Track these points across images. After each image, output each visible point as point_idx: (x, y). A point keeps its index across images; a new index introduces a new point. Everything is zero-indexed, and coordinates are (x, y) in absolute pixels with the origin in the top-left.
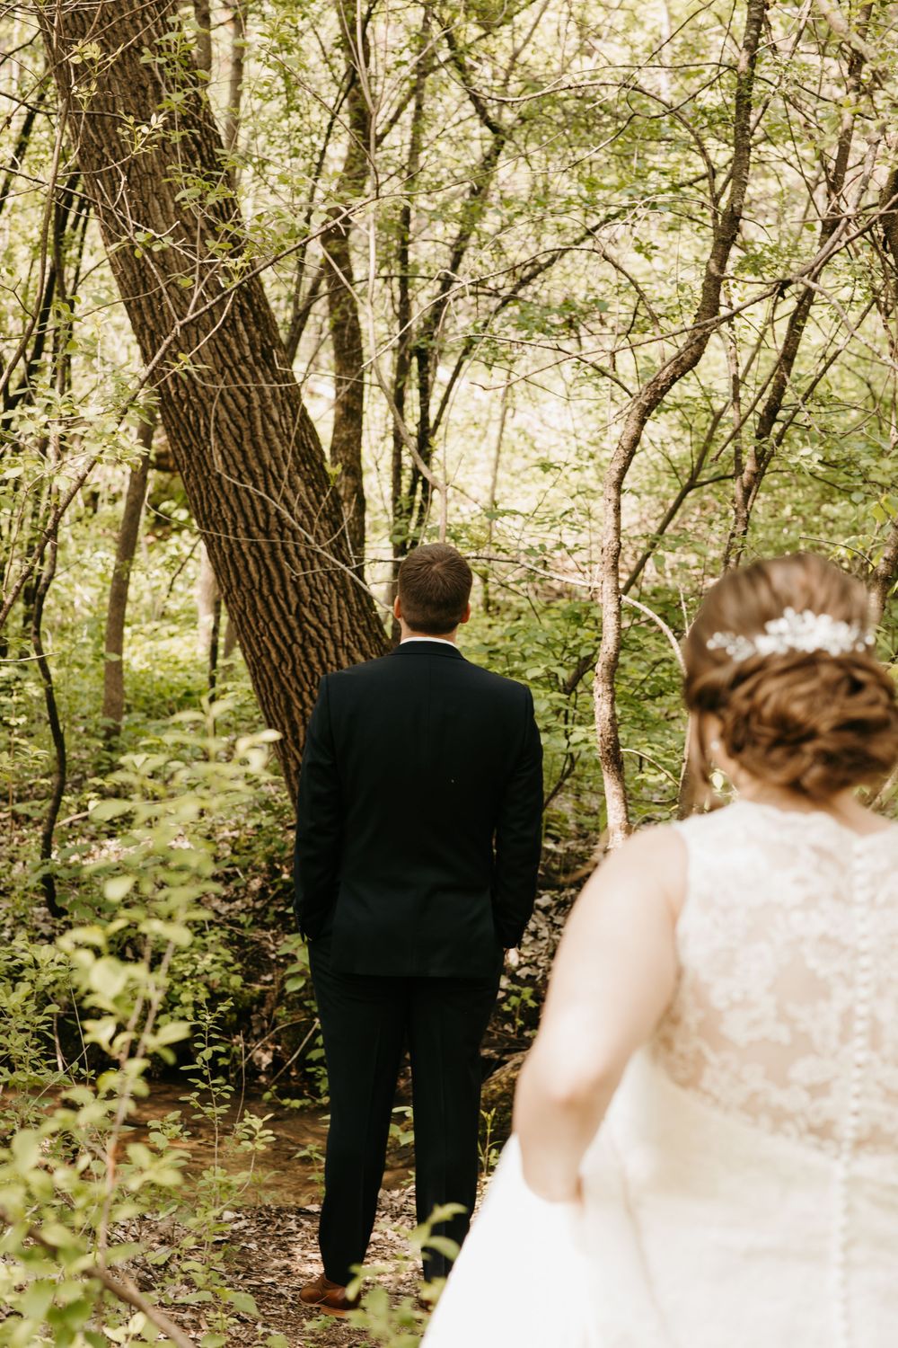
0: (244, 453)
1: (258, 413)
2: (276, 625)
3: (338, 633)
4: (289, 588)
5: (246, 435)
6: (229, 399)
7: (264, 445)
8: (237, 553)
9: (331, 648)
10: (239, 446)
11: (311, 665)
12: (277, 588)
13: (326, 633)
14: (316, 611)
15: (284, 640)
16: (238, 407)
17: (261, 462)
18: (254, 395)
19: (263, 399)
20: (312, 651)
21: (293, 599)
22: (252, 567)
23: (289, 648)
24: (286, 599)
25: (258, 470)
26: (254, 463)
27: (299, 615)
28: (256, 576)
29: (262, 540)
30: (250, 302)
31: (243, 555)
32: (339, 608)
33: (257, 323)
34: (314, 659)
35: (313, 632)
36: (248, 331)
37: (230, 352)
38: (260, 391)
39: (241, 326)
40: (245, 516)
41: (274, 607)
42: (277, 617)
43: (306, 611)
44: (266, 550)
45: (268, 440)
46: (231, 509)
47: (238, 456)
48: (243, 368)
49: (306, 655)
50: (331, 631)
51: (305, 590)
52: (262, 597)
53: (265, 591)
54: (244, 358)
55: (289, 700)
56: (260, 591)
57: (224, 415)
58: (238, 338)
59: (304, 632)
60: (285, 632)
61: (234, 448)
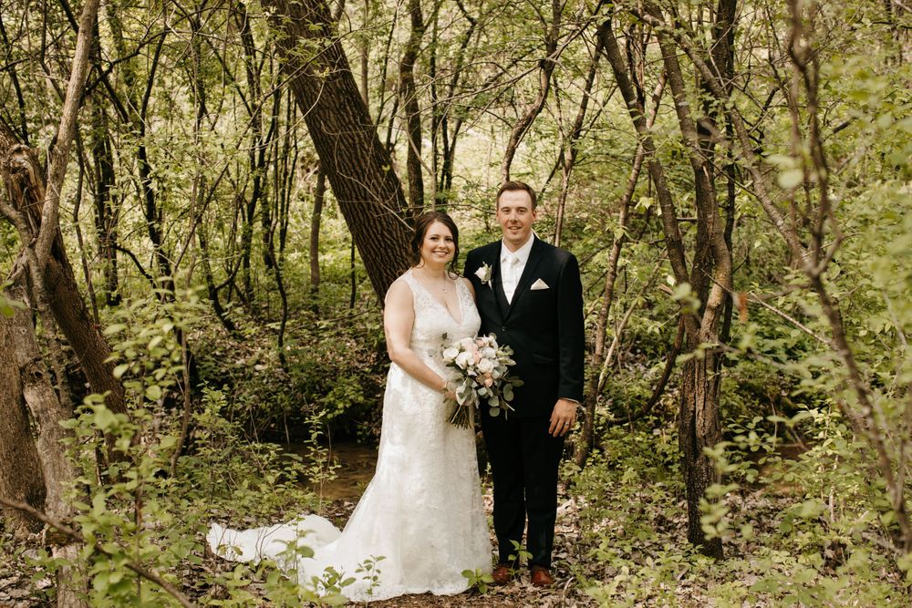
0: (353, 164)
1: (358, 146)
2: (373, 240)
3: (401, 242)
4: (377, 223)
5: (353, 155)
6: (345, 141)
7: (362, 160)
8: (353, 209)
9: (398, 249)
10: (351, 161)
11: (389, 257)
12: (372, 223)
13: (395, 242)
14: (390, 233)
15: (376, 246)
16: (349, 143)
17: (361, 168)
18: (356, 138)
19: (360, 139)
20: (389, 251)
21: (379, 228)
22: (360, 215)
23: (379, 250)
24: (376, 228)
25: (360, 171)
26: (357, 168)
27: (382, 235)
28: (362, 218)
29: (362, 201)
30: (352, 97)
31: (355, 209)
32: (400, 231)
33: (355, 106)
34: (390, 254)
35: (389, 242)
36: (352, 110)
37: (344, 119)
38: (358, 136)
39: (348, 108)
40: (355, 192)
41: (371, 232)
42: (373, 236)
43: (385, 233)
44: (366, 206)
45: (364, 158)
46: (349, 189)
47: (350, 165)
48: (350, 126)
49: (386, 251)
50: (397, 241)
51: (384, 223)
52: (366, 228)
53: (367, 225)
54: (350, 121)
55: (381, 274)
56: (364, 225)
57: (343, 147)
58: (347, 113)
59: (385, 242)
60: (377, 243)
61: (348, 162)
